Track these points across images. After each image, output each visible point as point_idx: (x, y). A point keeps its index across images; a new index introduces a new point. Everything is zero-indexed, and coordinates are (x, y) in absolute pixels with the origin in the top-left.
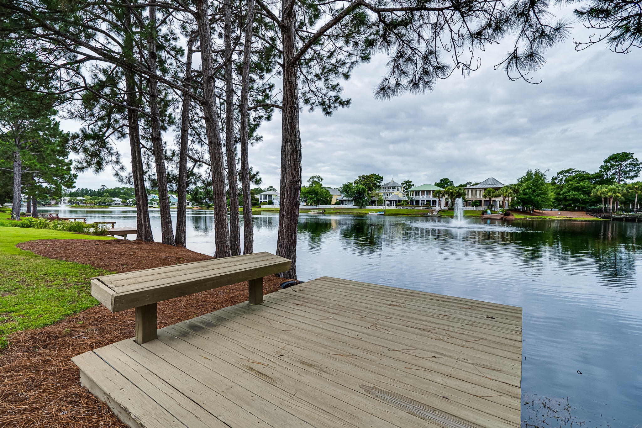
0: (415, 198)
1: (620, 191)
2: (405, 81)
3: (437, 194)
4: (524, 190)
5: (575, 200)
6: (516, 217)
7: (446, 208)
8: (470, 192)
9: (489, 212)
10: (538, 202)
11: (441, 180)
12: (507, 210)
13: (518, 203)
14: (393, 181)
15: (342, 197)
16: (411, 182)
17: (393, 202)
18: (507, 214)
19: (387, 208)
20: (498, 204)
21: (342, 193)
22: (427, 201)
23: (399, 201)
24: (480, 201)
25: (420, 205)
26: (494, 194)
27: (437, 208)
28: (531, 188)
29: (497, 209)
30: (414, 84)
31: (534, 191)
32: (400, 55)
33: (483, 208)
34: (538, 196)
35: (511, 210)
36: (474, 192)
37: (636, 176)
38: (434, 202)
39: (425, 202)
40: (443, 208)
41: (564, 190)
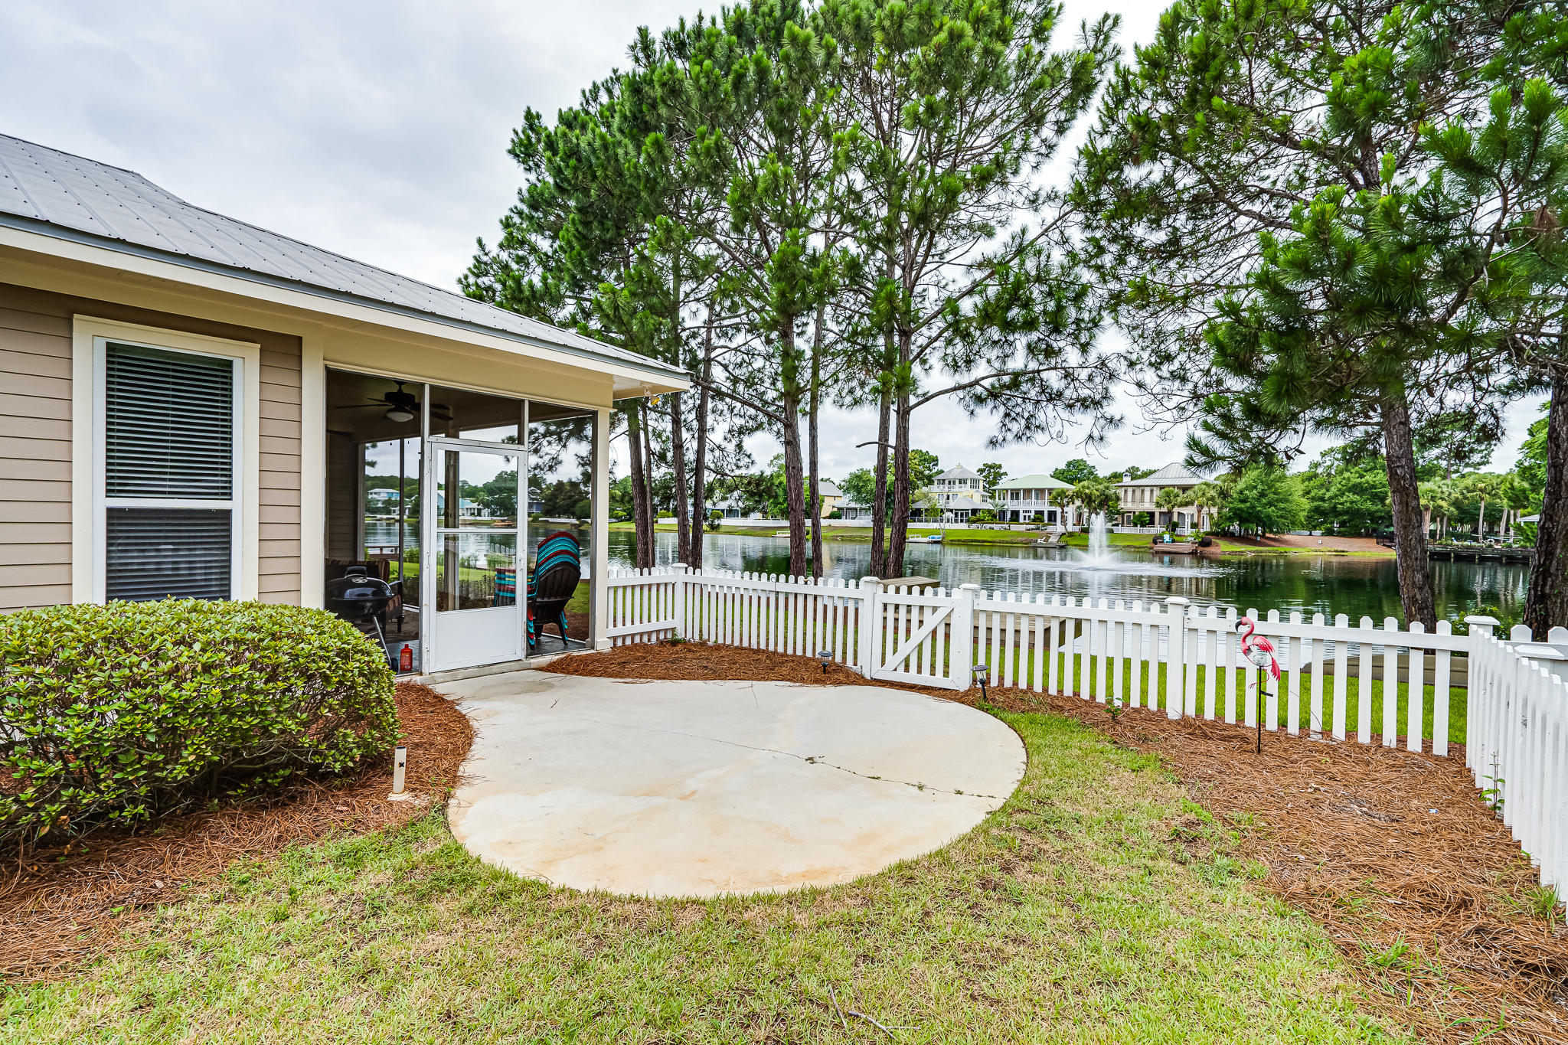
0: (1011, 505)
1: (1445, 496)
2: (1010, 436)
3: (1059, 497)
4: (1241, 492)
5: (1355, 514)
6: (1223, 548)
7: (1077, 529)
8: (1130, 493)
9: (1167, 537)
10: (1269, 517)
11: (1069, 464)
12: (1207, 534)
13: (1230, 519)
14: (960, 466)
15: (845, 501)
16: (1000, 467)
17: (961, 515)
18: (1205, 543)
19: (948, 526)
20: (1188, 521)
21: (847, 491)
22: (1037, 512)
23: (974, 511)
24: (1152, 514)
25: (1021, 520)
26: (1179, 499)
27: (1059, 528)
28: (1255, 487)
29: (1187, 531)
30: (1018, 437)
31: (1262, 495)
32: (1007, 415)
33: (1158, 529)
34: (1270, 504)
35: (1216, 534)
36: (1138, 492)
37: (1483, 463)
38: (1052, 515)
39: (1032, 515)
40: (1070, 528)
41: (1333, 490)
